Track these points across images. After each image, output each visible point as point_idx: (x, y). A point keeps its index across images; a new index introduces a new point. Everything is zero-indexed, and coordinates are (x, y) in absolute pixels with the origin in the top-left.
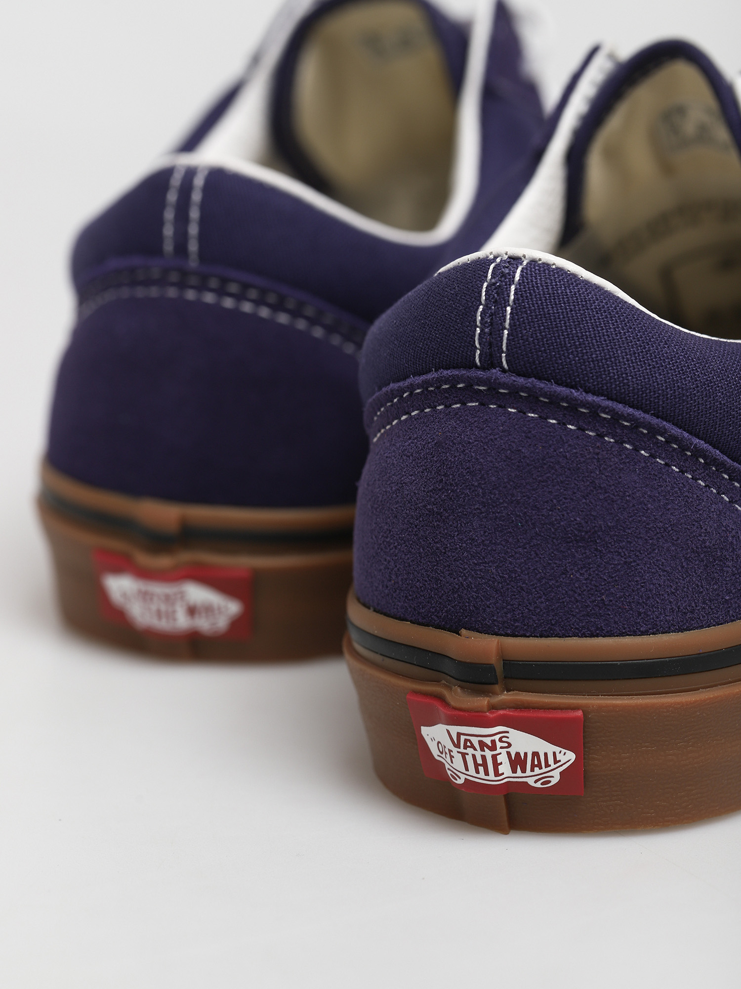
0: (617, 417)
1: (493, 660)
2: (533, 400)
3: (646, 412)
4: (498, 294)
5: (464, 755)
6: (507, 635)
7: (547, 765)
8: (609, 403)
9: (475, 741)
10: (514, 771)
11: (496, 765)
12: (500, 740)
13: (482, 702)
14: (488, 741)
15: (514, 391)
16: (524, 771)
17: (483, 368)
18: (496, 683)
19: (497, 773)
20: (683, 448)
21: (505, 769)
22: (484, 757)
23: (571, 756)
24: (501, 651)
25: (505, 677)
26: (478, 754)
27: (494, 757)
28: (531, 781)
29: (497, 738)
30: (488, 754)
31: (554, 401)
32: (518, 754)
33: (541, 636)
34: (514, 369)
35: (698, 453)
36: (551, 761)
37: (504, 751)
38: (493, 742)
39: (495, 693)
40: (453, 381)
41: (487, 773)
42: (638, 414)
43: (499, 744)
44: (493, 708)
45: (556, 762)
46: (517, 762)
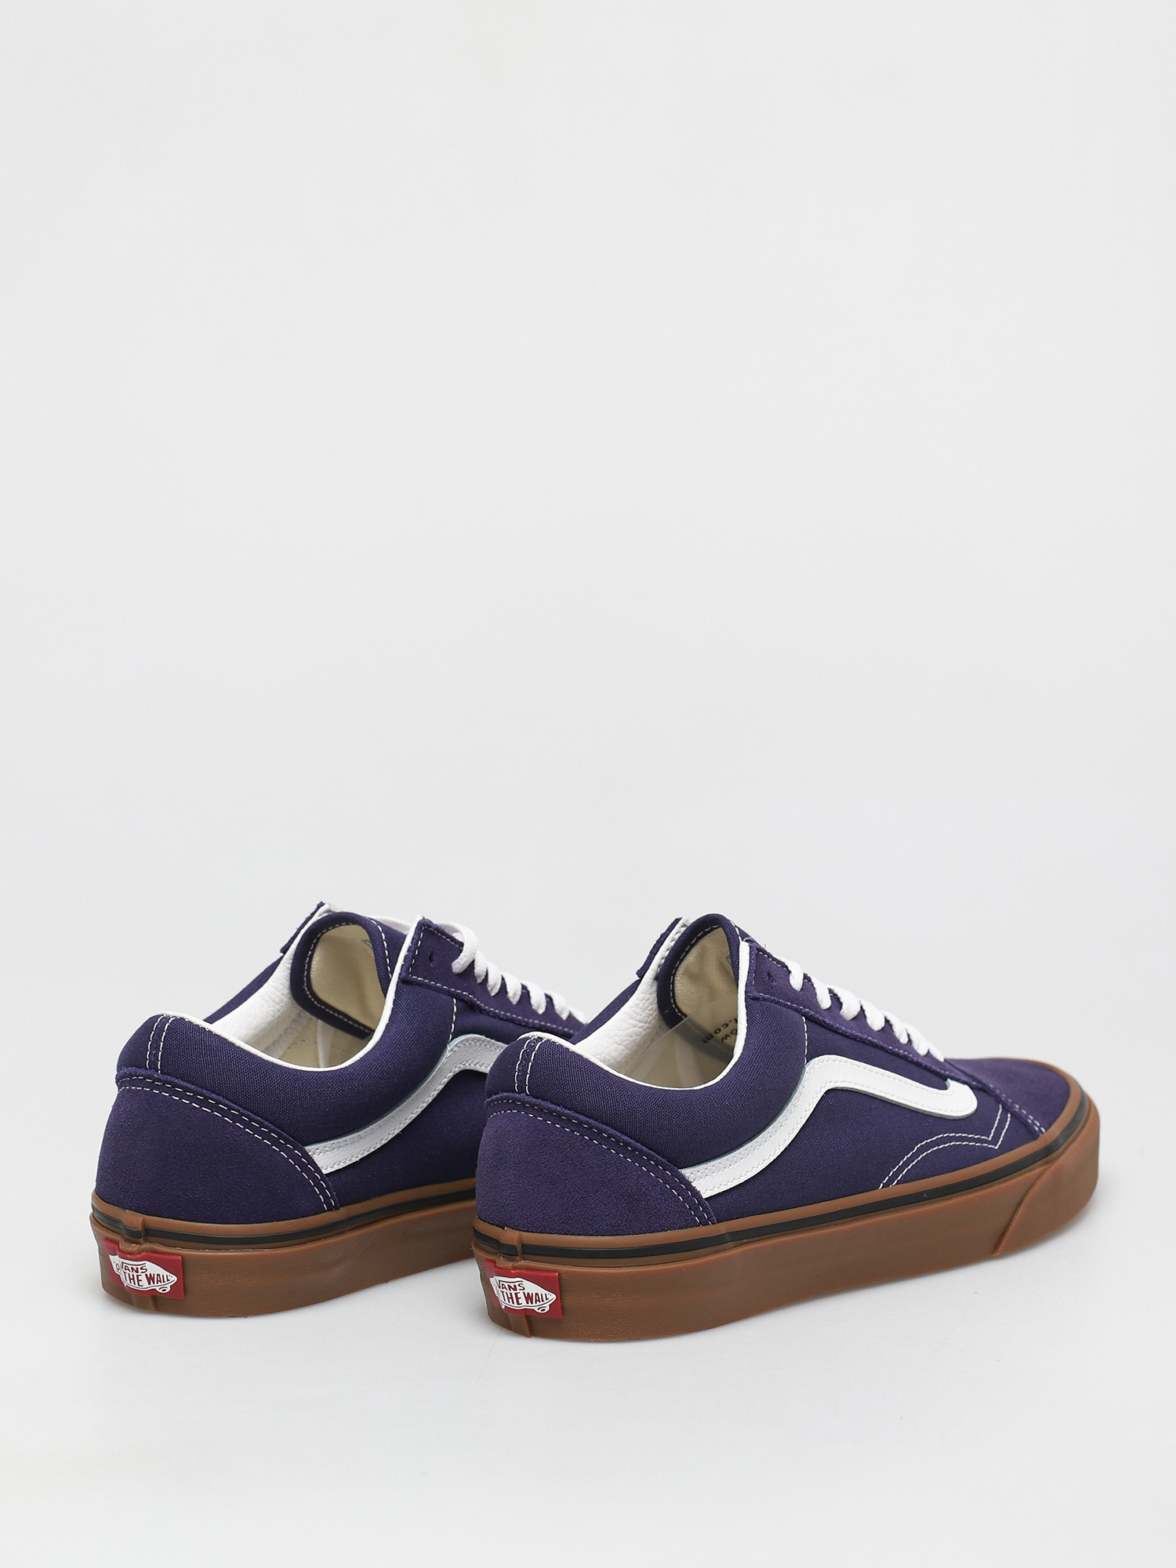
0: (580, 1123)
1: (515, 1243)
2: (541, 1110)
3: (597, 1121)
4: (527, 1054)
5: (503, 1292)
6: (525, 1231)
7: (543, 1301)
8: (576, 1115)
9: (506, 1284)
10: (528, 1303)
11: (517, 1299)
12: (519, 1285)
13: (510, 1264)
14: (512, 1285)
15: (532, 1106)
16: (532, 1303)
17: (519, 1093)
18: (517, 1255)
19: (518, 1304)
20: (618, 1142)
21: (523, 1301)
22: (511, 1294)
23: (552, 1297)
24: (520, 1239)
25: (523, 1253)
26: (508, 1292)
27: (516, 1294)
28: (536, 1309)
29: (517, 1284)
30: (513, 1292)
31: (551, 1112)
32: (528, 1294)
33: (541, 1233)
34: (532, 1095)
35: (626, 1144)
36: (544, 1299)
37: (521, 1292)
38: (515, 1286)
39: (517, 1261)
40: (508, 1099)
41: (513, 1303)
42: (591, 1121)
43: (518, 1288)
44: (514, 1268)
45: (547, 1299)
46: (528, 1298)
